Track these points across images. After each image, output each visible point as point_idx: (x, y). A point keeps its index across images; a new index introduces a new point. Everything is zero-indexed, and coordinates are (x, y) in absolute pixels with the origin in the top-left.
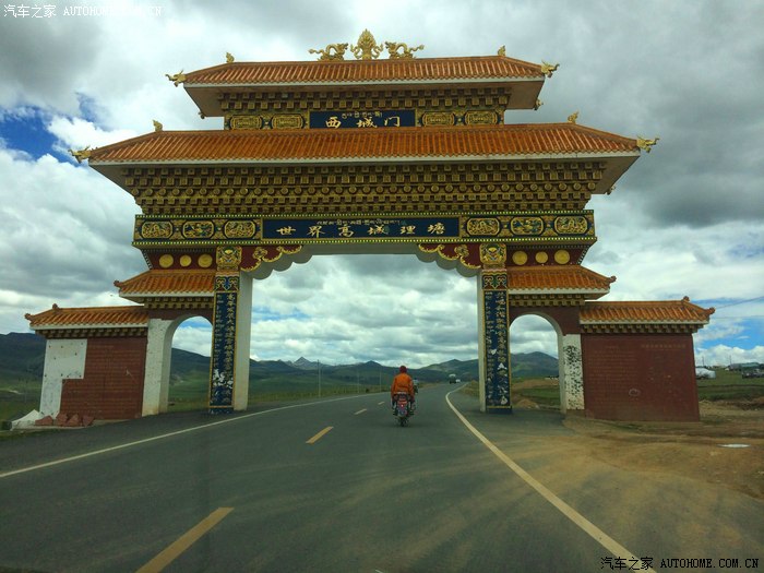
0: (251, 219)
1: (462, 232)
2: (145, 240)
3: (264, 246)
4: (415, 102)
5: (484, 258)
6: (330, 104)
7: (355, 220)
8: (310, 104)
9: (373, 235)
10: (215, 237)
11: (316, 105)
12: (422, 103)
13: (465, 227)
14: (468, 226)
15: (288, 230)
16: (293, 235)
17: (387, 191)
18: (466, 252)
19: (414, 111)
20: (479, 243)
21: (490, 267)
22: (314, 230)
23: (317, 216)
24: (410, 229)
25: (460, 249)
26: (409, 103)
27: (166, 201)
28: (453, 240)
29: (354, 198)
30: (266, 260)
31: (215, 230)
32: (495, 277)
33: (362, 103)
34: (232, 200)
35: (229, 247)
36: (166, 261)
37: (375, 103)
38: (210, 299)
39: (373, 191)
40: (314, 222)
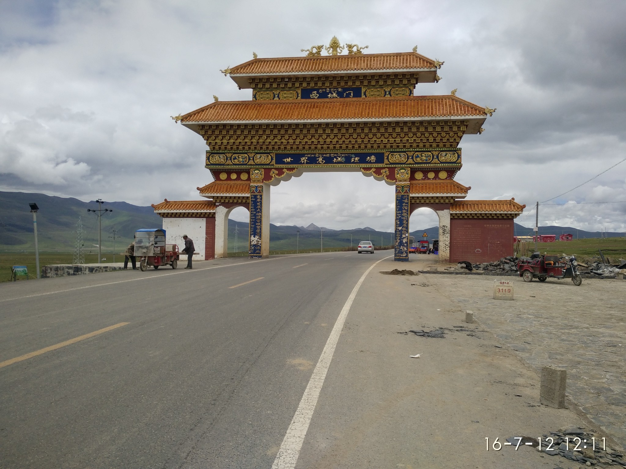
0: (269, 153)
1: (386, 161)
2: (212, 164)
3: (276, 169)
4: (362, 82)
5: (398, 176)
6: (312, 85)
7: (326, 154)
8: (301, 84)
9: (336, 163)
10: (249, 163)
11: (305, 85)
12: (366, 83)
13: (388, 158)
14: (390, 158)
15: (289, 160)
16: (291, 163)
17: (343, 137)
18: (388, 172)
19: (361, 88)
20: (396, 168)
21: (400, 181)
22: (303, 159)
23: (304, 152)
24: (357, 159)
25: (384, 170)
26: (358, 83)
27: (222, 143)
28: (380, 165)
29: (325, 142)
30: (277, 177)
31: (249, 159)
32: (403, 187)
33: (331, 84)
34: (258, 142)
35: (257, 169)
36: (223, 176)
37: (339, 83)
38: (248, 197)
39: (336, 138)
40: (303, 155)
